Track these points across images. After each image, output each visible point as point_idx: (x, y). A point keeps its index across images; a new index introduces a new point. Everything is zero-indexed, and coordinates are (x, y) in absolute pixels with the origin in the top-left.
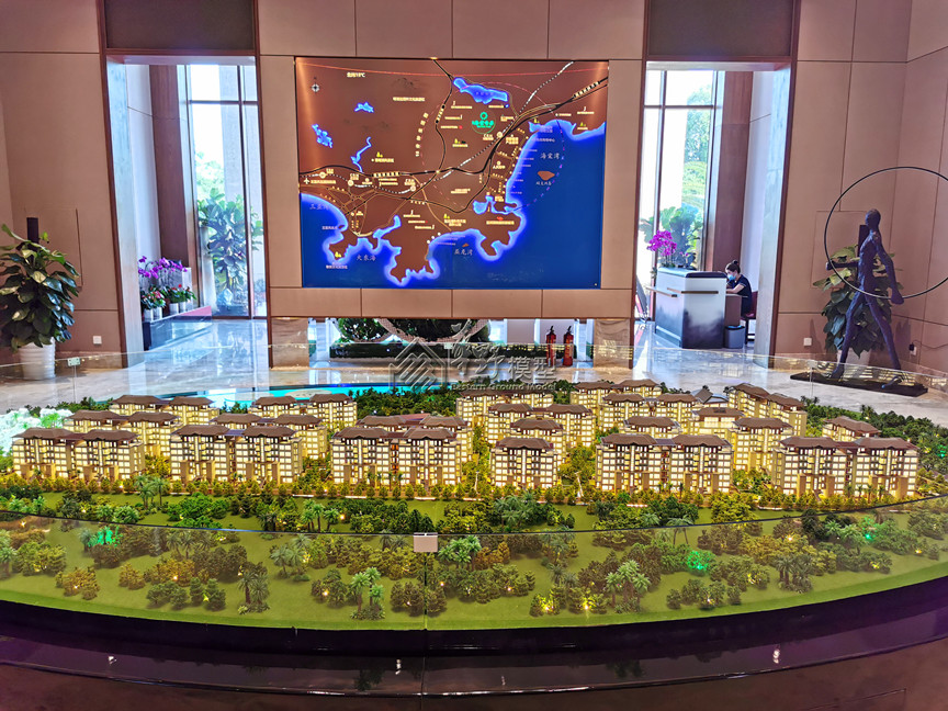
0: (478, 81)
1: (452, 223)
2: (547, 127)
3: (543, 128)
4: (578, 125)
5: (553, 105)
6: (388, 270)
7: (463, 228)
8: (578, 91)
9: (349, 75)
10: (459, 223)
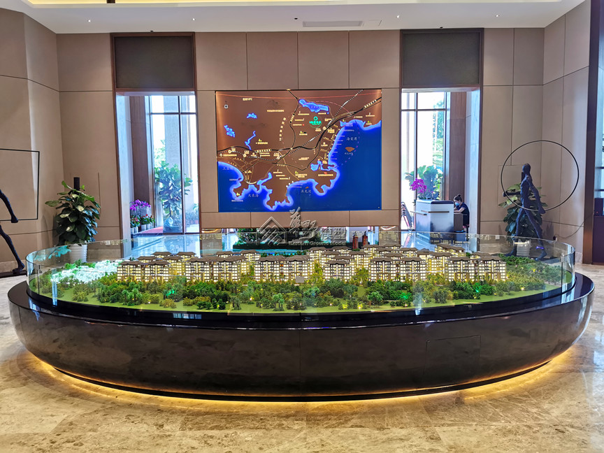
0: (311, 100)
1: (300, 176)
2: (350, 124)
3: (347, 124)
4: (367, 122)
5: (353, 112)
6: (265, 202)
7: (306, 178)
8: (366, 105)
9: (244, 99)
10: (303, 176)
